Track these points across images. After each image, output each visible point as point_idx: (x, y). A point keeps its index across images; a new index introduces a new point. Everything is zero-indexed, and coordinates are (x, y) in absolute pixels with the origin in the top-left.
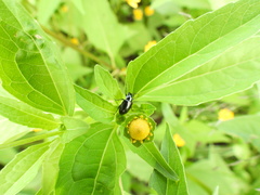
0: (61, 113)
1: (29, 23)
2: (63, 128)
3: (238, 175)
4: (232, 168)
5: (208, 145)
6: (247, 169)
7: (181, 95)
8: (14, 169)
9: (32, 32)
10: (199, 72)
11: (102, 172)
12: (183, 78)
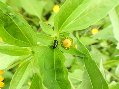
0: (31, 47)
1: (6, 9)
2: (33, 53)
3: (104, 54)
4: (101, 52)
5: (90, 45)
6: (107, 51)
7: (78, 26)
8: (18, 75)
9: (7, 13)
10: (83, 14)
11: (56, 65)
12: (77, 18)
